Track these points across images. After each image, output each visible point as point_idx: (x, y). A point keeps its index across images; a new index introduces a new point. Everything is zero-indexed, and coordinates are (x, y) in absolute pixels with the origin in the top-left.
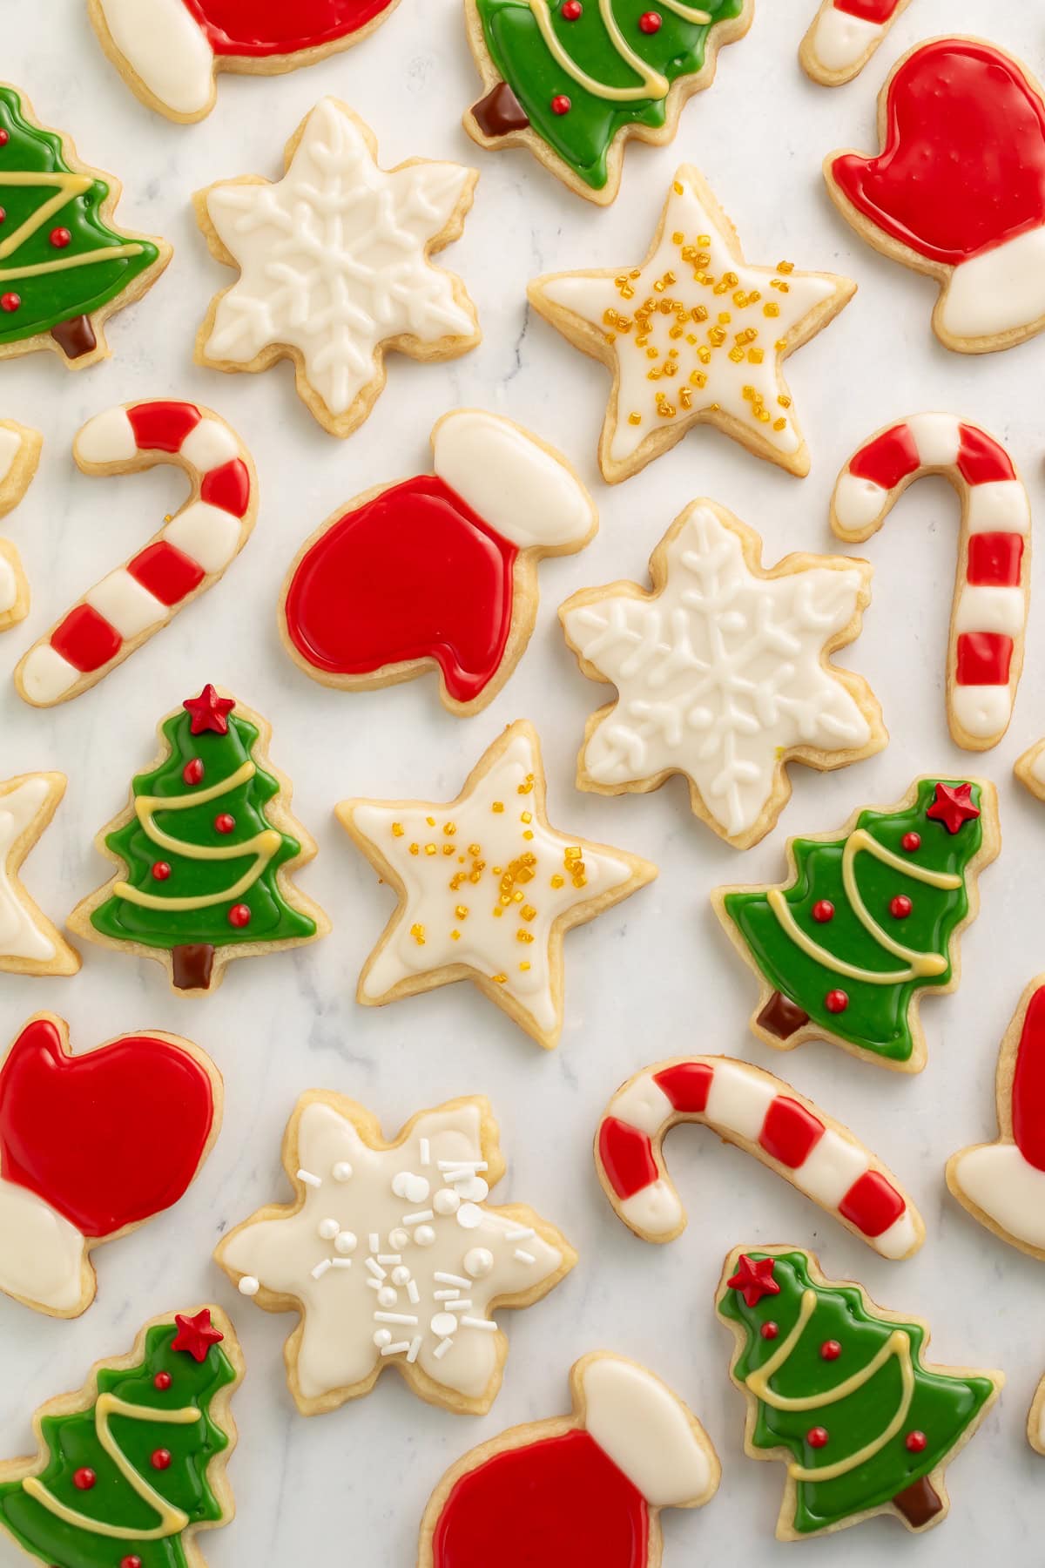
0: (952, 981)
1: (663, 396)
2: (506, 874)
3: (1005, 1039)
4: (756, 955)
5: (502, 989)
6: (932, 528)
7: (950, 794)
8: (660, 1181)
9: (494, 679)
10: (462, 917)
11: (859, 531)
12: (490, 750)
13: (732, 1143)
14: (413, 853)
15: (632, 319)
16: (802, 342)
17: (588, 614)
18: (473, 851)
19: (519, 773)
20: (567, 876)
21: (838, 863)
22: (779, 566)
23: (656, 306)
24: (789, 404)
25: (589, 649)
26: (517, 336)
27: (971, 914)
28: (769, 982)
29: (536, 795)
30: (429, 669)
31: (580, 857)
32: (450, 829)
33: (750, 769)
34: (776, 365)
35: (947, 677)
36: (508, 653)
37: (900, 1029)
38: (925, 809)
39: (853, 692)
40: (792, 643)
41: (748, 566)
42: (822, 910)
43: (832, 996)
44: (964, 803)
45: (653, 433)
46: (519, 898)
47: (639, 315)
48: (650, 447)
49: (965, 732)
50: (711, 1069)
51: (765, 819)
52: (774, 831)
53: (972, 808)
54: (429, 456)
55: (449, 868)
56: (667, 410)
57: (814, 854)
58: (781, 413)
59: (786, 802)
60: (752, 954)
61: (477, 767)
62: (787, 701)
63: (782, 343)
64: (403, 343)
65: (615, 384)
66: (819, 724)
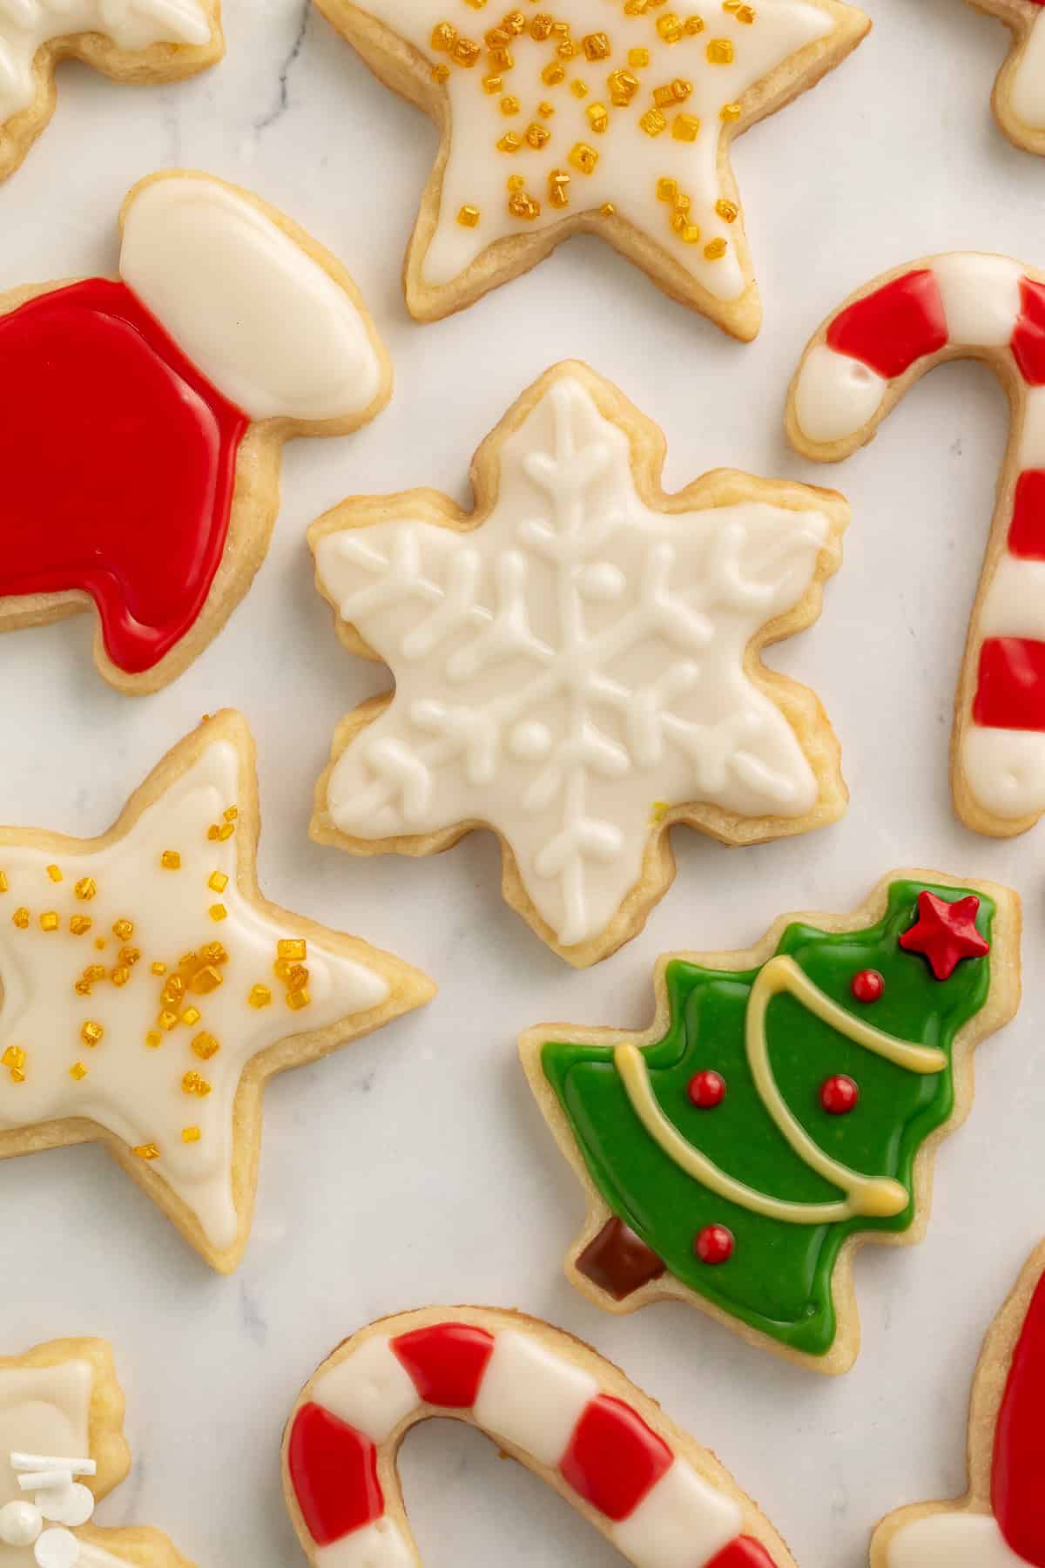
0: (913, 1225)
1: (521, 183)
2: (174, 976)
3: (994, 1333)
4: (586, 1152)
5: (149, 1168)
6: (956, 449)
7: (942, 911)
8: (387, 1519)
9: (187, 639)
10: (92, 1041)
11: (832, 445)
12: (171, 757)
13: (516, 1459)
14: (18, 924)
15: (479, 43)
16: (768, 111)
17: (356, 544)
18: (122, 931)
19: (211, 804)
20: (278, 990)
21: (741, 1007)
22: (690, 491)
23: (523, 26)
24: (734, 217)
25: (352, 605)
26: (284, 54)
27: (956, 1115)
28: (604, 1200)
29: (238, 844)
30: (80, 609)
31: (304, 958)
32: (84, 890)
33: (608, 836)
34: (720, 148)
35: (957, 707)
36: (215, 595)
37: (817, 1301)
38: (896, 932)
39: (794, 722)
40: (699, 627)
41: (637, 486)
42: (705, 1087)
43: (707, 1235)
44: (967, 932)
45: (497, 244)
46: (193, 1019)
47: (492, 39)
48: (490, 267)
49: (976, 804)
50: (491, 1337)
51: (623, 922)
52: (636, 939)
53: (977, 940)
54: (113, 246)
55: (77, 956)
56: (525, 206)
57: (700, 991)
58: (719, 229)
59: (664, 892)
60: (579, 1147)
61: (145, 783)
62: (680, 725)
63: (732, 110)
64: (87, 48)
65: (442, 153)
66: (731, 770)
